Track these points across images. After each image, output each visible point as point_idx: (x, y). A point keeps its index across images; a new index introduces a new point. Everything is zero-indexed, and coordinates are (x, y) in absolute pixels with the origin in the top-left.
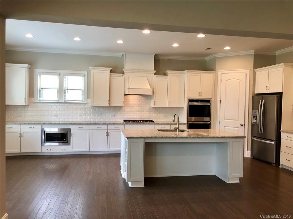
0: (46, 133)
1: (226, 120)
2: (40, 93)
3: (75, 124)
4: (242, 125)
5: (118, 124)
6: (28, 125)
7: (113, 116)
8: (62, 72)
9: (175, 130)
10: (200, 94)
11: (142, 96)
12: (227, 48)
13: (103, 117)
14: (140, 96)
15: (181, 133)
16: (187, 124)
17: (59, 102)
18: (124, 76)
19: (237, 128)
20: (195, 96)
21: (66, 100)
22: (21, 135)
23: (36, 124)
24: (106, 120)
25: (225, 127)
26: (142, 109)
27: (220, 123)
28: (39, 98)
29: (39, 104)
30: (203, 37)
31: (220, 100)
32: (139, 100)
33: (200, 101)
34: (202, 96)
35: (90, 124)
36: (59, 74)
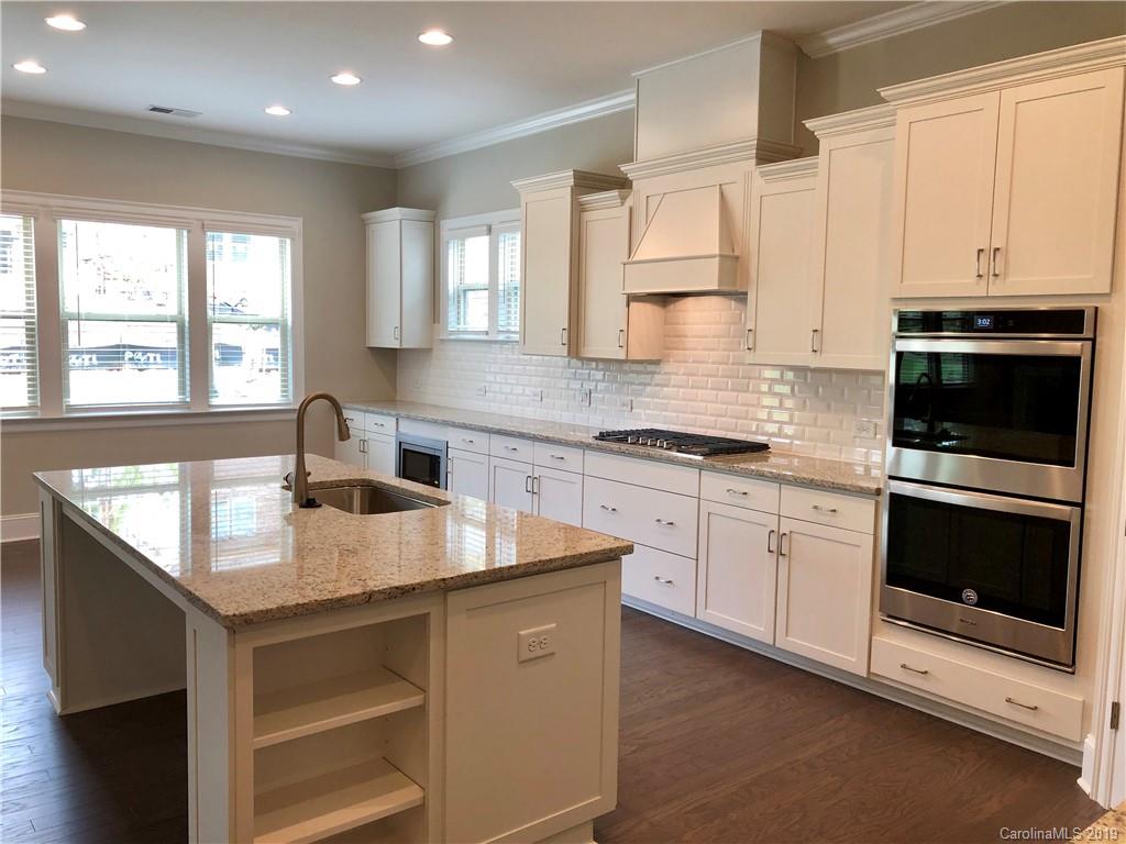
0: (404, 450)
3: (454, 424)
5: (560, 442)
6: (374, 415)
7: (627, 405)
8: (493, 219)
10: (991, 260)
13: (595, 410)
17: (489, 338)
18: (628, 202)
22: (364, 447)
23: (385, 414)
29: (452, 346)
33: (986, 322)
34: (1010, 279)
35: (490, 431)
36: (485, 228)
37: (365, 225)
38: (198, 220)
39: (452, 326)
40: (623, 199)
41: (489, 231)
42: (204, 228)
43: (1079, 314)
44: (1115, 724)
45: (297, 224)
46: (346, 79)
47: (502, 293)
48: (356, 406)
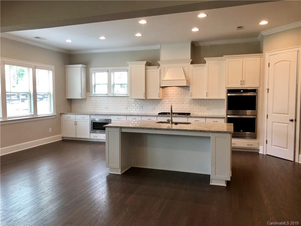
0: (93, 122)
1: (275, 114)
2: (95, 89)
3: (114, 115)
4: (292, 120)
5: (150, 116)
6: (80, 115)
7: (153, 108)
8: (110, 69)
9: (168, 122)
10: (242, 82)
11: (181, 88)
12: (264, 23)
13: (144, 110)
14: (179, 88)
15: (175, 125)
16: (226, 119)
17: (108, 95)
18: (159, 68)
19: (287, 125)
20: (236, 85)
21: (115, 93)
22: (76, 123)
23: (86, 115)
24: (146, 112)
25: (274, 123)
26: (181, 101)
27: (267, 118)
28: (95, 92)
29: (94, 98)
30: (204, 17)
31: (268, 89)
32: (178, 92)
33: (242, 91)
34: (246, 85)
35: (126, 115)
36: (107, 70)
37: (65, 68)
38: (34, 66)
39: (93, 93)
40: (158, 68)
41: (108, 71)
42: (35, 68)
43: (256, 90)
44: (267, 143)
45: (53, 67)
46: (102, 38)
47: (112, 85)
48: (69, 113)
